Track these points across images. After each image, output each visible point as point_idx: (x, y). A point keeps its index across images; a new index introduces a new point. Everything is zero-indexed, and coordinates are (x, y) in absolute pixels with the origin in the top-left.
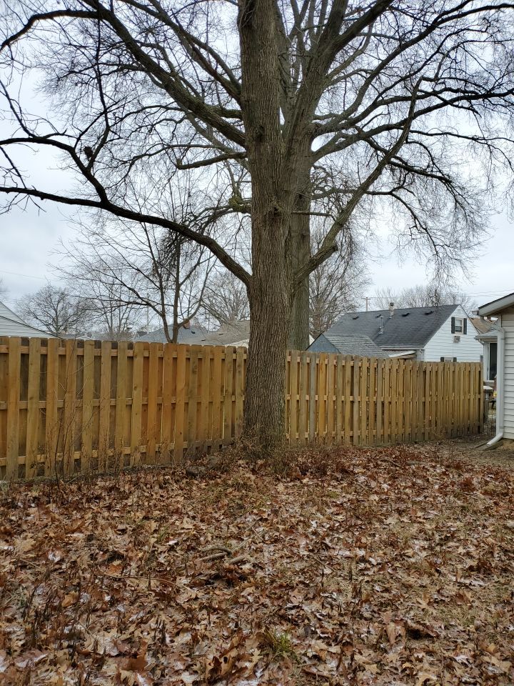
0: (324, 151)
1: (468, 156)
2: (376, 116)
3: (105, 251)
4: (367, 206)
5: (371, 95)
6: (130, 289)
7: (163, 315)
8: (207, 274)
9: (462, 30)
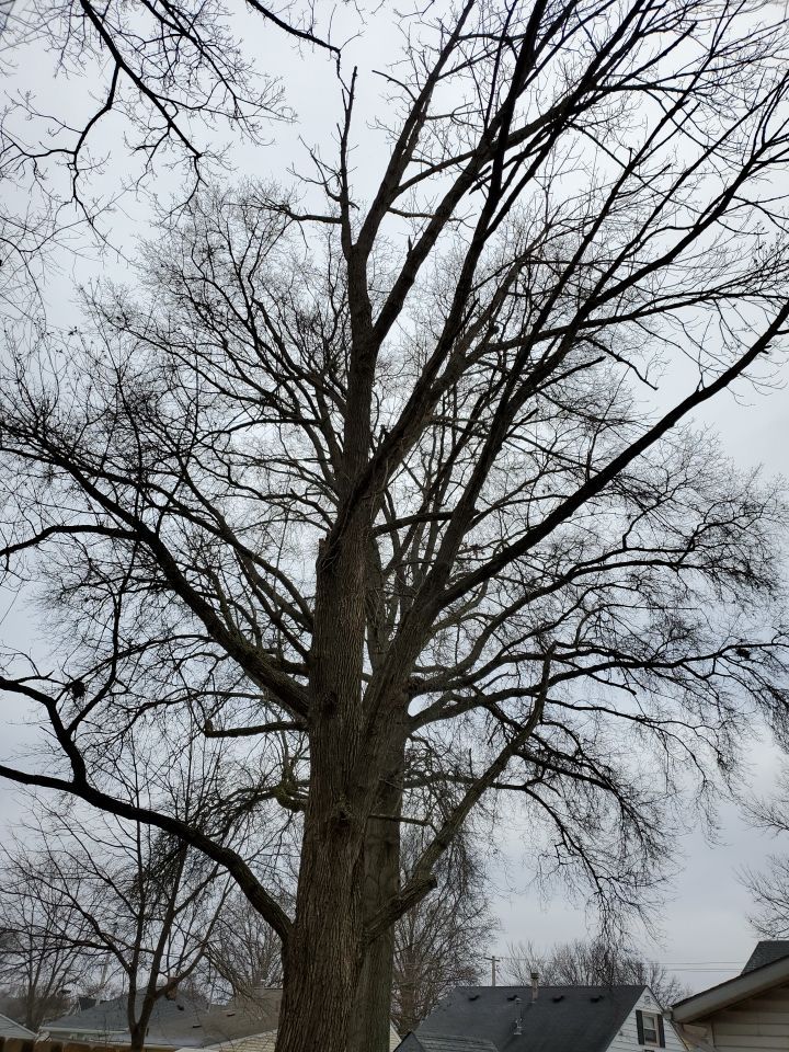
0: (426, 717)
2: (500, 676)
5: (493, 647)
6: (85, 915)
7: (132, 972)
8: (225, 895)
9: (606, 585)
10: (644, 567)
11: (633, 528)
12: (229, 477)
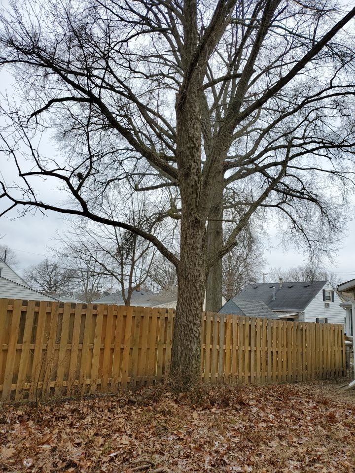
0: (232, 179)
1: (329, 183)
2: (267, 157)
3: (86, 238)
4: (261, 214)
5: (264, 143)
6: (101, 264)
7: (122, 282)
8: (154, 255)
9: (321, 107)
10: (340, 96)
11: (337, 75)
12: (130, 67)
